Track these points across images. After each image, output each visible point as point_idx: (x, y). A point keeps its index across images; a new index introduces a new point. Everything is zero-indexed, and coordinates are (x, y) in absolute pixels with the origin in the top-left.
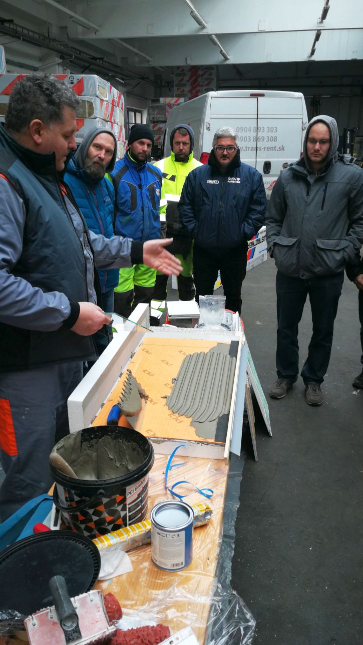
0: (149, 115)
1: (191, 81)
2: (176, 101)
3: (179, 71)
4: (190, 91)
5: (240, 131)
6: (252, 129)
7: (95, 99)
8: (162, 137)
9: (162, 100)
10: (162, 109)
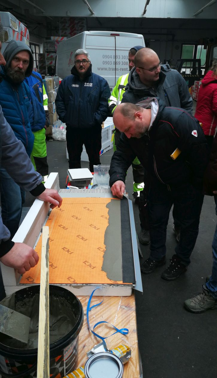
0: (44, 47)
1: (71, 26)
2: (62, 39)
3: (63, 20)
4: (70, 33)
5: (105, 57)
6: (112, 57)
7: (9, 29)
8: (54, 62)
9: (52, 38)
10: (53, 44)
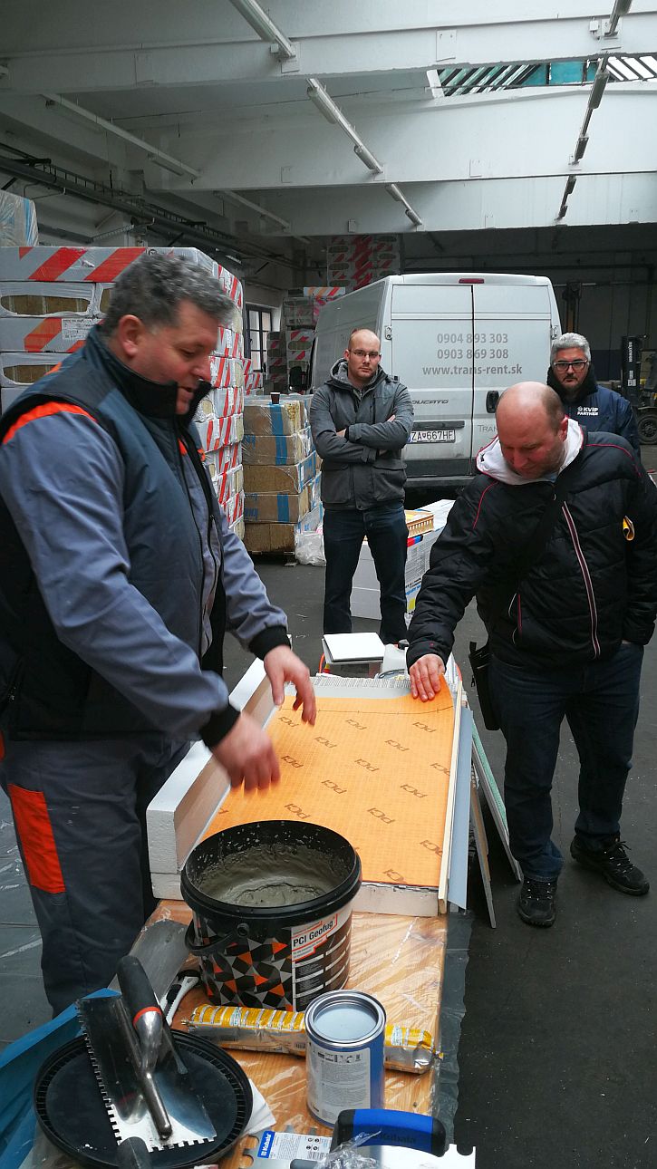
0: (284, 315)
1: (357, 259)
2: (331, 294)
3: (337, 243)
4: (356, 276)
5: (444, 340)
6: (465, 338)
8: (308, 354)
9: (306, 290)
10: (308, 306)
